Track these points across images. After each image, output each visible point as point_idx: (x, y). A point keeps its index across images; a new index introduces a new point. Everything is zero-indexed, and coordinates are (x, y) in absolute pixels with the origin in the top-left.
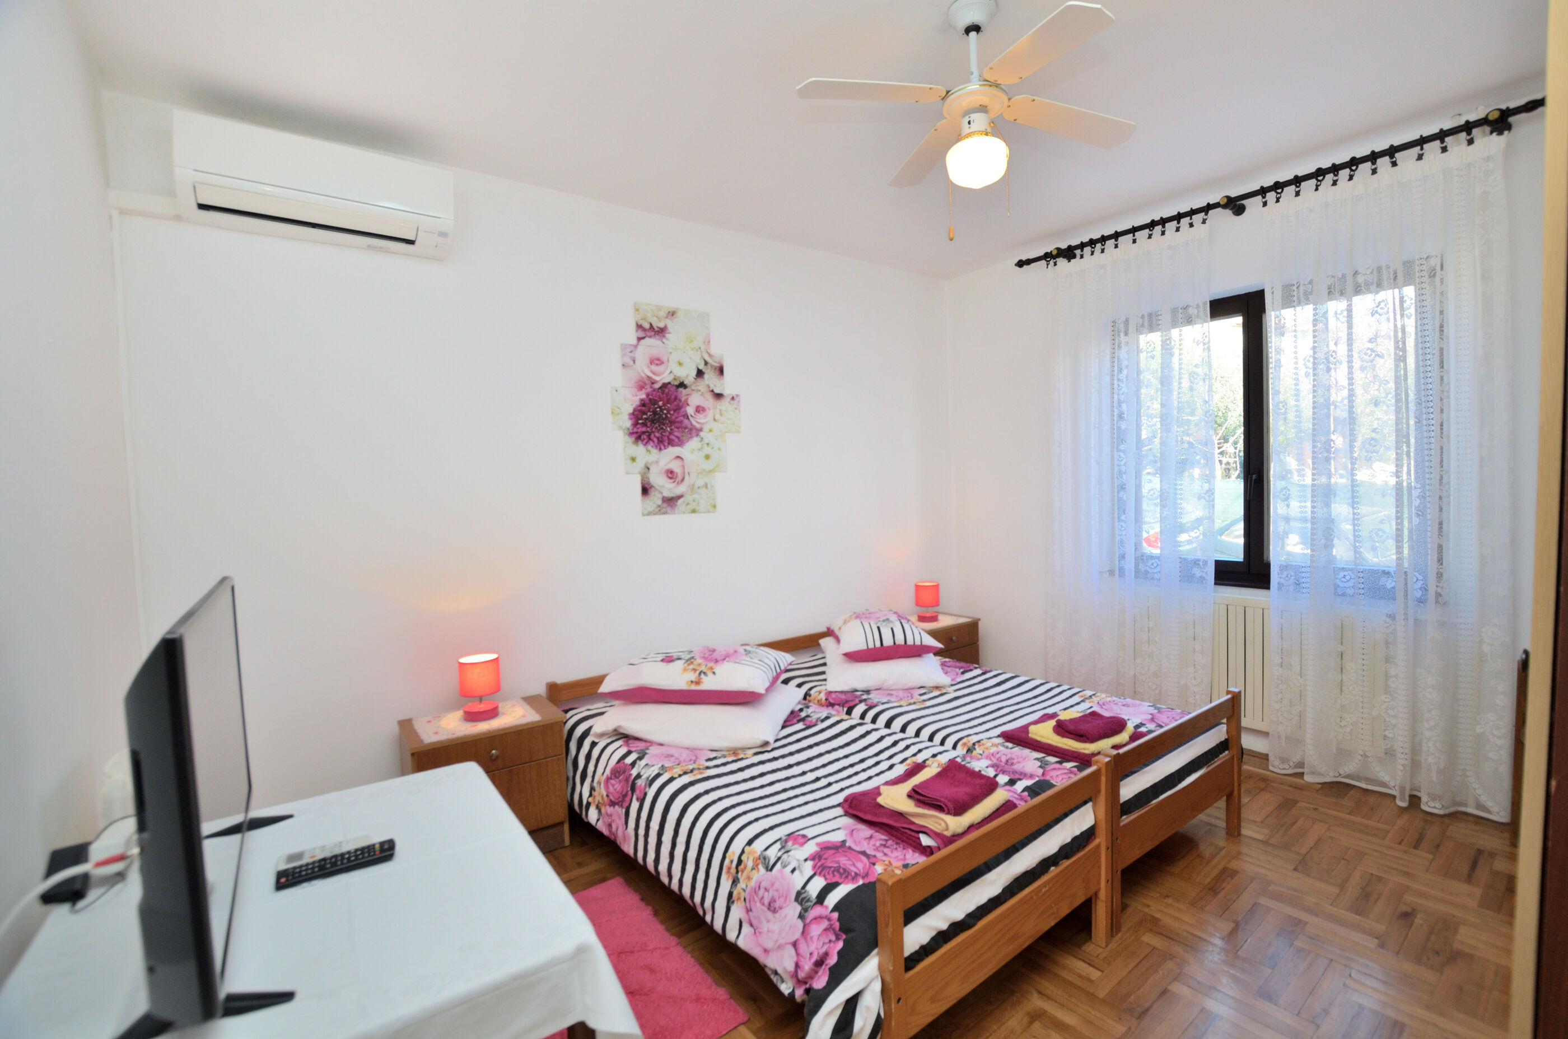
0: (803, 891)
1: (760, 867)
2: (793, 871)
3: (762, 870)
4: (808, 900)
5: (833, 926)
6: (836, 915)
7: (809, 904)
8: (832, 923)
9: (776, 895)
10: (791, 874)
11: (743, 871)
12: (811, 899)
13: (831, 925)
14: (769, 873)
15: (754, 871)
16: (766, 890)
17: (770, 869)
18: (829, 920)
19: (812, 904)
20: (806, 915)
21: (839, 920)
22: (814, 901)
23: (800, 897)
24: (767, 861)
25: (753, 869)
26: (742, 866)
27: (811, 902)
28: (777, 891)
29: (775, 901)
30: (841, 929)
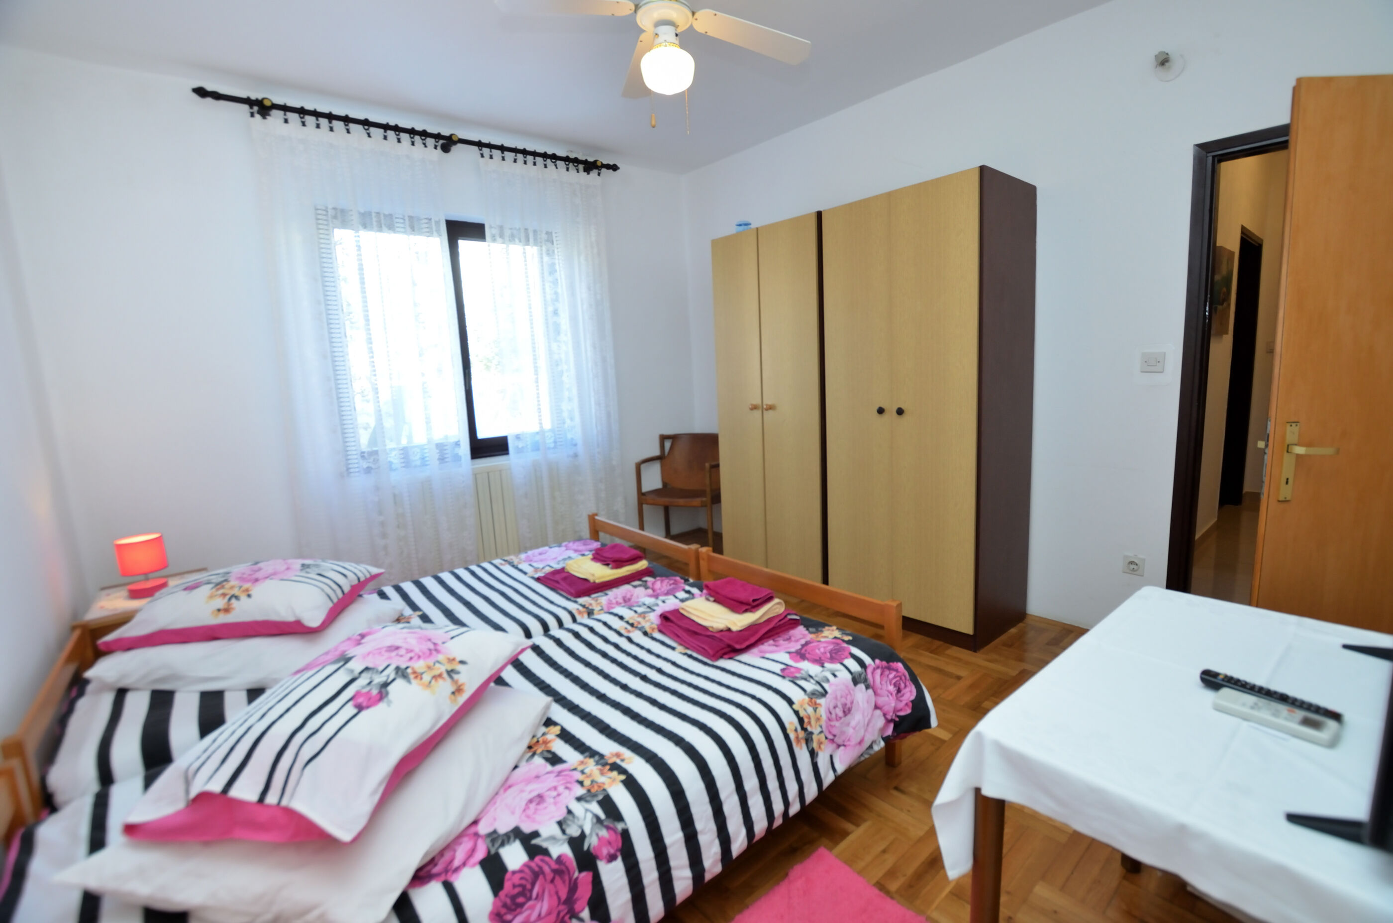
0: (854, 675)
1: (818, 701)
2: (835, 676)
3: (822, 701)
4: (860, 675)
5: (884, 666)
6: (877, 661)
7: (863, 676)
8: (881, 666)
9: (843, 700)
10: (837, 679)
11: (809, 723)
12: (861, 673)
13: (882, 667)
14: (828, 696)
15: (818, 710)
16: (835, 707)
17: (825, 693)
18: (878, 667)
19: (864, 673)
20: (868, 682)
21: (881, 660)
22: (863, 670)
23: (855, 681)
24: (817, 693)
25: (815, 710)
26: (806, 720)
27: (862, 673)
28: (842, 697)
29: (846, 704)
30: (888, 662)
